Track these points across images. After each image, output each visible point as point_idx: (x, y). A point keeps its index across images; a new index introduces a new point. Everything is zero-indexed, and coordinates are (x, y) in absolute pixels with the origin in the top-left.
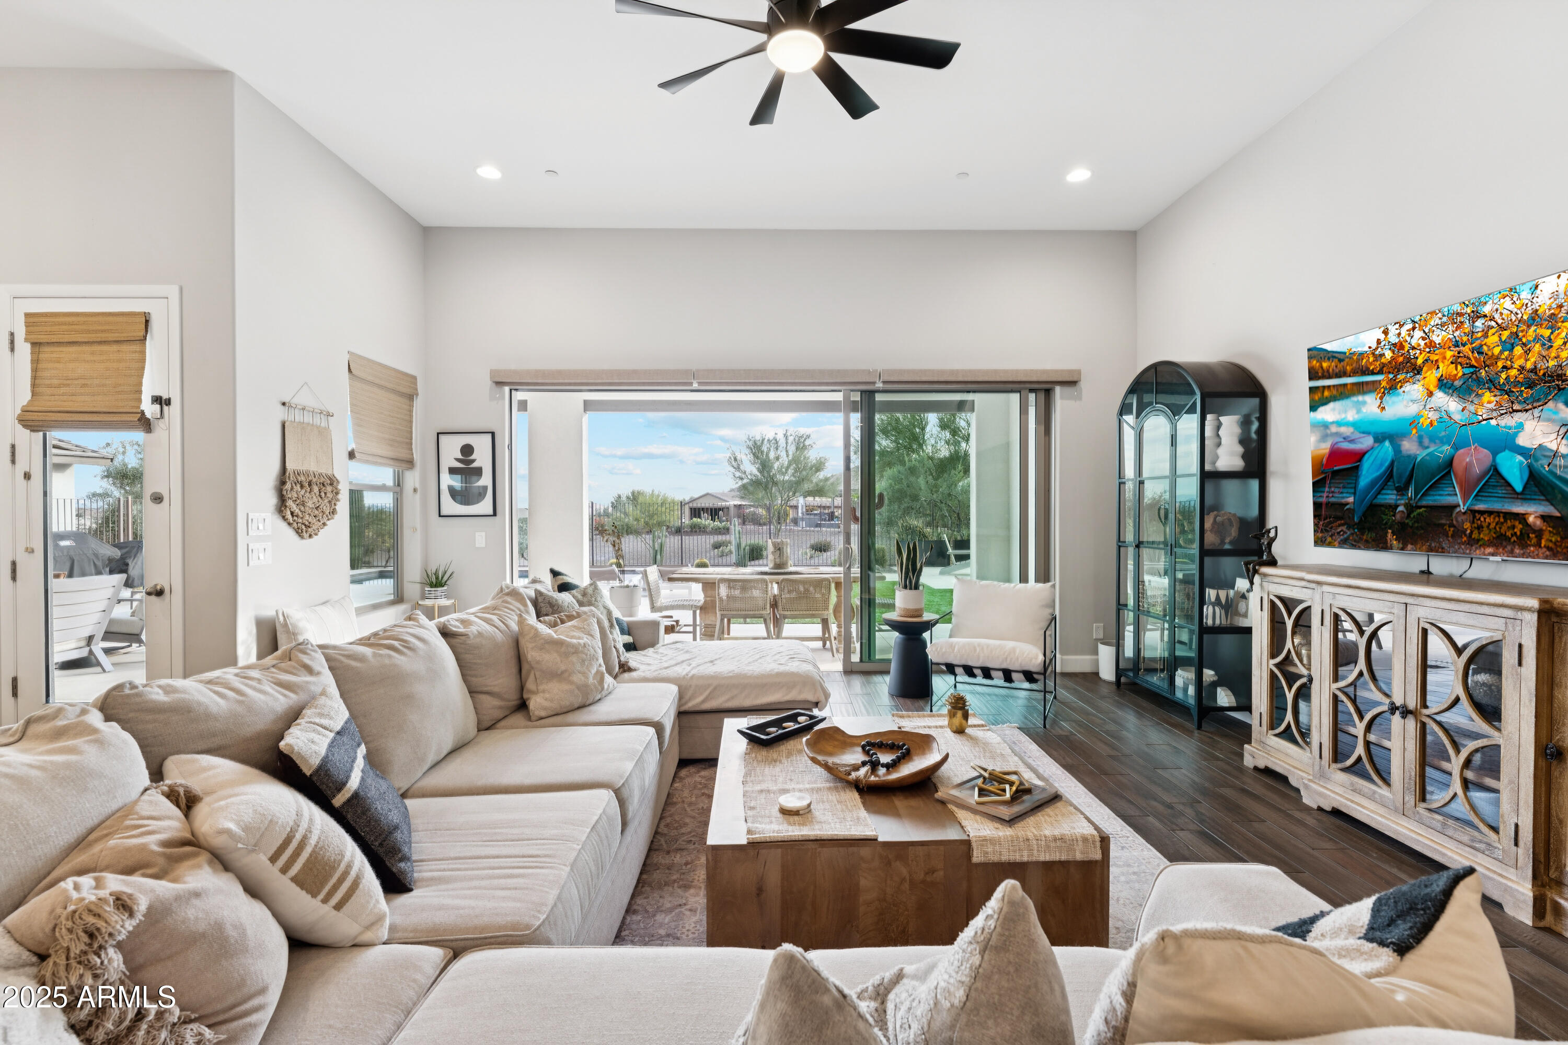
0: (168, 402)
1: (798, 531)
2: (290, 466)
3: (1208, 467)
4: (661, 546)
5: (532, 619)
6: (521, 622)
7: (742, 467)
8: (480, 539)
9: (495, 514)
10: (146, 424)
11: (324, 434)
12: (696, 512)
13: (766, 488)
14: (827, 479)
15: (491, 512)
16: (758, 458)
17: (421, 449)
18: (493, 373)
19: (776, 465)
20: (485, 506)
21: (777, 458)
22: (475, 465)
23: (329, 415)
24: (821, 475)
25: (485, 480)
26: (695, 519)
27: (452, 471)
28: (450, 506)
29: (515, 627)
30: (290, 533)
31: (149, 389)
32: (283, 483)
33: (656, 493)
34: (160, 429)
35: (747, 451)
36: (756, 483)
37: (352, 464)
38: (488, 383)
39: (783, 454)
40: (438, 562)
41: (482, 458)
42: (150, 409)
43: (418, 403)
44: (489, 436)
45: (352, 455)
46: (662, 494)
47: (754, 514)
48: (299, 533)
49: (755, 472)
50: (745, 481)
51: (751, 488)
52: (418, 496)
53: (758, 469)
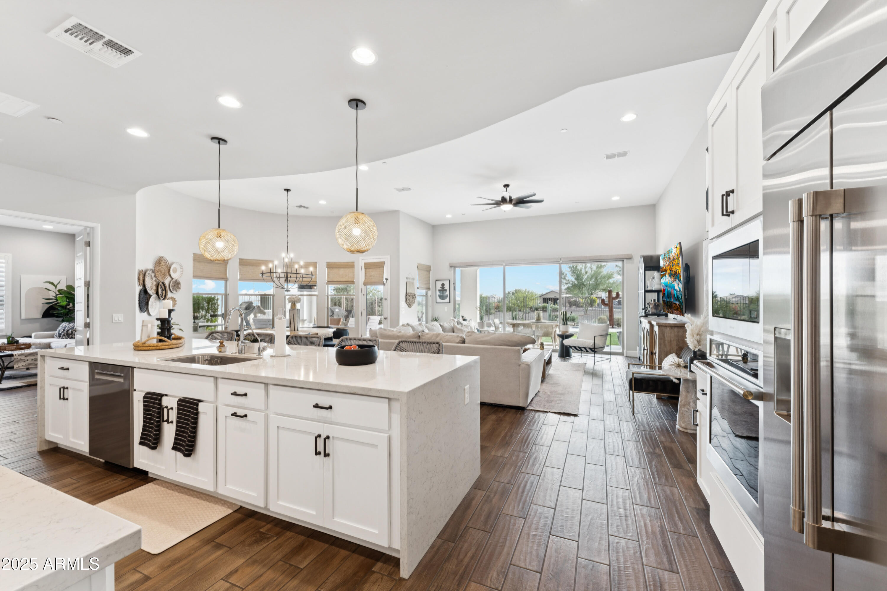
0: (388, 279)
1: (600, 310)
2: (408, 292)
3: (646, 289)
4: (516, 315)
5: (456, 324)
6: (454, 325)
7: (566, 278)
8: (446, 309)
9: (450, 302)
10: (384, 284)
11: (413, 283)
12: (546, 300)
13: (579, 288)
14: (614, 283)
15: (449, 302)
16: (575, 273)
17: (432, 285)
18: (450, 264)
19: (585, 277)
20: (447, 300)
21: (586, 273)
22: (445, 289)
23: (414, 279)
24: (611, 281)
25: (448, 293)
26: (544, 304)
27: (439, 290)
28: (439, 300)
29: (453, 326)
30: (407, 306)
31: (385, 277)
32: (406, 295)
33: (528, 290)
34: (386, 285)
35: (569, 270)
36: (574, 286)
37: (418, 290)
38: (448, 266)
39: (589, 271)
40: (436, 315)
41: (447, 287)
42: (385, 281)
43: (431, 273)
44: (448, 281)
45: (418, 288)
46: (530, 291)
47: (575, 301)
48: (409, 307)
49: (574, 280)
50: (569, 285)
51: (572, 288)
52: (431, 297)
53: (576, 279)
